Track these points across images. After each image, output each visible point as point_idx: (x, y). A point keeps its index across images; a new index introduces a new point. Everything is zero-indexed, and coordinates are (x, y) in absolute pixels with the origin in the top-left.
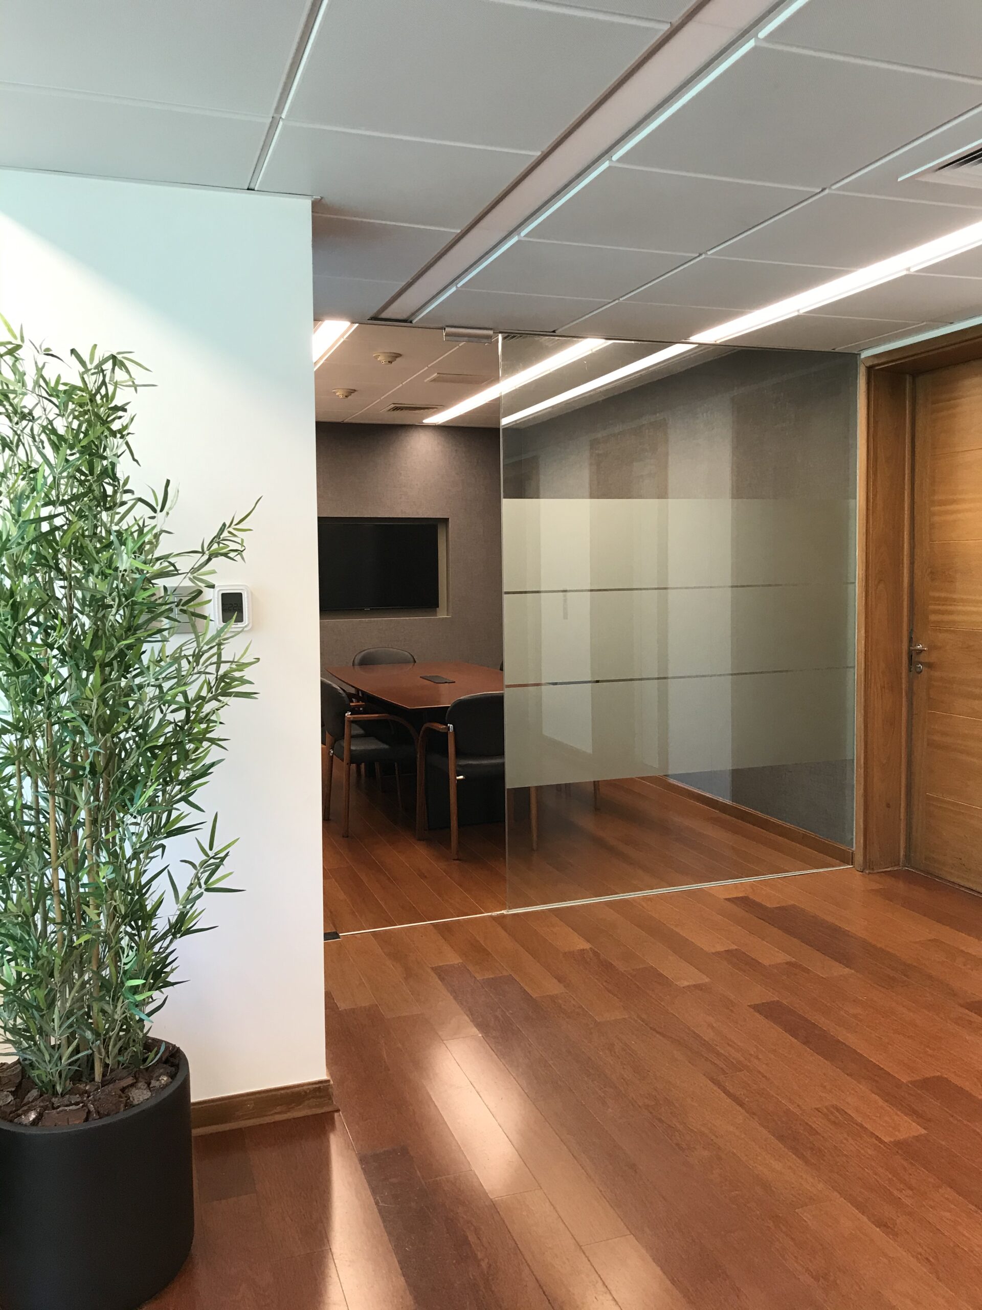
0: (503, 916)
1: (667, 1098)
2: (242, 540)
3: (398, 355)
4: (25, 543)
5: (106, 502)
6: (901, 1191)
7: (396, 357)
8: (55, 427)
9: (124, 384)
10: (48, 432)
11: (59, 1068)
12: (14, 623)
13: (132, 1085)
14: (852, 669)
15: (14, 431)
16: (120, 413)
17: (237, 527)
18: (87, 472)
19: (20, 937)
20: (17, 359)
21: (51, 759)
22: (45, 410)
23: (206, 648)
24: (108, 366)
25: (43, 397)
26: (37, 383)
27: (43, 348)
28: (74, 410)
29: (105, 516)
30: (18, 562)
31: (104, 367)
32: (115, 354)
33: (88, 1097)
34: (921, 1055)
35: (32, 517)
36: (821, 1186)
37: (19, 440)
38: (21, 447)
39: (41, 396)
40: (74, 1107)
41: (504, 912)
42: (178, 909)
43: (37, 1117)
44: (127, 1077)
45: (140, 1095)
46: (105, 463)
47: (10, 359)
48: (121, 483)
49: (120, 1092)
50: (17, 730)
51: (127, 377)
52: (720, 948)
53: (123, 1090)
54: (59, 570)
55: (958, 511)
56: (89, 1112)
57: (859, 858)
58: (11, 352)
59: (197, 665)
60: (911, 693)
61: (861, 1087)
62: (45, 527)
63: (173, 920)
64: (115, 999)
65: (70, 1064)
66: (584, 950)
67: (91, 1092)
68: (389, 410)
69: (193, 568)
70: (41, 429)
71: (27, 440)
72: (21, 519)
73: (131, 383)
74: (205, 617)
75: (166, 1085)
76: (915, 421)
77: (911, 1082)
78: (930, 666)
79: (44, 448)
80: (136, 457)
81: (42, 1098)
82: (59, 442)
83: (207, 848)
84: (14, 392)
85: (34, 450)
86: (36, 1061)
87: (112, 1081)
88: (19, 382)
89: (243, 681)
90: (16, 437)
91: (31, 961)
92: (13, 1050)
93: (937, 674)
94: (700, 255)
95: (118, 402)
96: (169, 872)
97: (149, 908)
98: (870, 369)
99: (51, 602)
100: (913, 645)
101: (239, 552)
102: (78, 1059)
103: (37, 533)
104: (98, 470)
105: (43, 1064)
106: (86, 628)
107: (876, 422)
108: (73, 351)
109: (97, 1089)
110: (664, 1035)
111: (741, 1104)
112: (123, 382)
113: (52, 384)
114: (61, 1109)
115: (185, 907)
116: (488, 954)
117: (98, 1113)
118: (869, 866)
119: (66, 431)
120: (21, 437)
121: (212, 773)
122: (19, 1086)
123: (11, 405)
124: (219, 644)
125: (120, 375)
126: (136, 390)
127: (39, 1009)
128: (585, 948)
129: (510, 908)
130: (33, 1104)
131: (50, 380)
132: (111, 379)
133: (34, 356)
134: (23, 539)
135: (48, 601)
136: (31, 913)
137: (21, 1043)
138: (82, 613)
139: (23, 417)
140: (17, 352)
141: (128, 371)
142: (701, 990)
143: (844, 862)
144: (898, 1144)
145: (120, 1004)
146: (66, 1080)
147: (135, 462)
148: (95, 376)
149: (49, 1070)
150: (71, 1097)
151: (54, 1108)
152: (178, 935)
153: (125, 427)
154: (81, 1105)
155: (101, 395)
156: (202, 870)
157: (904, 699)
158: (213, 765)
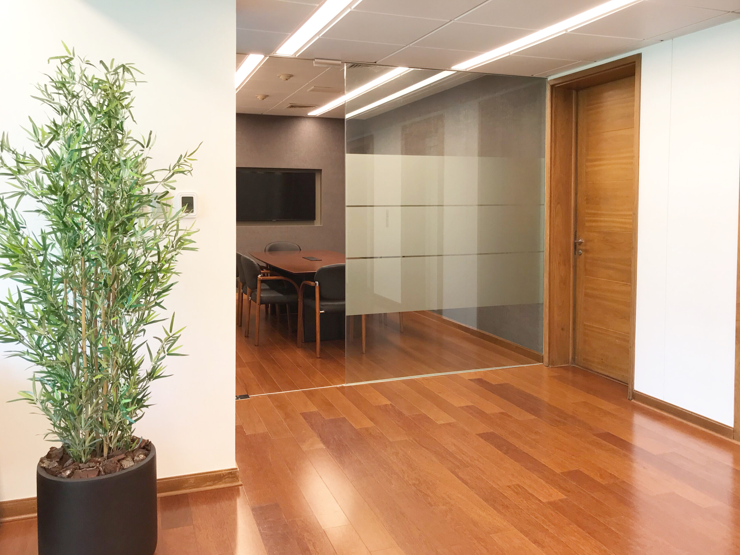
0: (343, 387)
1: (425, 481)
2: (191, 165)
3: (291, 76)
4: (72, 162)
5: (117, 144)
6: (549, 526)
7: (290, 77)
8: (91, 103)
9: (129, 81)
10: (87, 105)
11: (84, 448)
12: (65, 205)
13: (123, 459)
14: (543, 253)
15: (68, 103)
16: (127, 96)
17: (188, 158)
18: (108, 126)
19: (64, 376)
20: (70, 65)
21: (83, 279)
22: (85, 93)
23: (170, 222)
24: (120, 70)
25: (84, 85)
26: (81, 78)
27: (85, 60)
28: (100, 93)
29: (117, 151)
30: (68, 172)
31: (118, 71)
32: (124, 64)
33: (100, 464)
34: (569, 460)
35: (76, 148)
36: (505, 523)
37: (71, 109)
38: (72, 113)
39: (83, 85)
40: (91, 469)
41: (344, 385)
42: (152, 365)
43: (71, 473)
44: (121, 454)
45: (128, 464)
46: (118, 122)
47: (67, 65)
48: (126, 133)
49: (117, 462)
50: (65, 263)
51: (131, 77)
52: (463, 404)
53: (119, 461)
54: (91, 178)
55: (600, 165)
56: (100, 471)
57: (546, 359)
58: (67, 62)
59: (165, 231)
60: (575, 266)
61: (534, 475)
62: (84, 154)
63: (149, 371)
64: (115, 412)
65: (90, 446)
66: (386, 405)
67: (101, 462)
68: (288, 108)
69: (164, 179)
70: (83, 102)
71: (75, 108)
72: (70, 149)
73: (133, 80)
74: (170, 206)
75: (143, 460)
76: (578, 114)
77: (562, 473)
78: (586, 251)
79: (84, 113)
80: (135, 119)
81: (74, 464)
82: (93, 111)
83: (168, 331)
84: (69, 83)
85: (79, 114)
86: (71, 444)
87: (113, 456)
88: (71, 78)
89: (191, 241)
90: (69, 107)
91: (69, 388)
92: (58, 438)
93: (590, 255)
94: (451, 21)
95: (125, 90)
96: (147, 343)
97: (136, 363)
98: (552, 86)
99: (85, 194)
100: (577, 239)
101: (190, 171)
102: (95, 443)
103: (79, 157)
104: (113, 127)
105: (75, 446)
106: (105, 210)
107: (555, 115)
108: (101, 62)
109: (104, 460)
110: (427, 449)
111: (466, 483)
112: (129, 80)
113: (90, 80)
114: (84, 469)
115: (156, 364)
116: (332, 406)
117: (105, 472)
118: (552, 364)
119: (97, 105)
120: (72, 107)
121: (171, 289)
122: (61, 459)
123: (67, 90)
124: (177, 220)
125: (127, 75)
126: (136, 84)
127: (73, 415)
128: (387, 404)
129: (347, 383)
130: (69, 467)
131: (88, 76)
132: (123, 77)
133: (80, 64)
134: (71, 160)
135: (84, 193)
136: (70, 362)
137: (63, 434)
138: (103, 202)
139: (74, 96)
140: (71, 62)
141: (132, 74)
142: (451, 426)
143: (538, 361)
144: (550, 503)
145: (118, 414)
146: (87, 455)
147: (134, 122)
148: (113, 75)
149: (78, 449)
150: (90, 464)
151: (80, 469)
152: (152, 379)
153: (129, 104)
154: (95, 467)
155: (116, 85)
156: (166, 343)
157: (572, 269)
158: (172, 285)
